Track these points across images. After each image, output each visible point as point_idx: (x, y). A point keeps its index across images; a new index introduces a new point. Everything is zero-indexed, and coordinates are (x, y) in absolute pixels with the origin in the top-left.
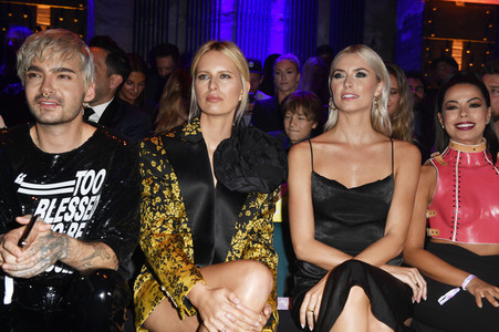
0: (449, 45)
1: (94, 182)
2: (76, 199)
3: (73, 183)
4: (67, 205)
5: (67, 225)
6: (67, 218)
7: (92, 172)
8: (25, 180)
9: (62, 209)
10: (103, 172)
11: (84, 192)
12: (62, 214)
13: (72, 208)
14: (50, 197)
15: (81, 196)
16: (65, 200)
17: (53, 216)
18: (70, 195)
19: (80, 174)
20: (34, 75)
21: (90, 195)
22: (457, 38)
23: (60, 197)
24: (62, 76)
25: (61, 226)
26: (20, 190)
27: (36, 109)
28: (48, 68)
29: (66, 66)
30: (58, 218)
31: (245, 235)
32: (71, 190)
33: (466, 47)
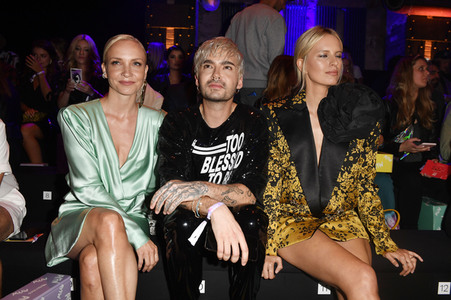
0: (423, 44)
1: (238, 142)
2: (228, 155)
3: (225, 145)
4: (223, 160)
5: (224, 173)
6: (224, 169)
7: (236, 136)
8: (196, 145)
9: (220, 163)
10: (242, 135)
11: (233, 150)
12: (220, 166)
13: (226, 162)
14: (212, 156)
15: (231, 153)
16: (221, 157)
17: (214, 167)
18: (224, 153)
19: (229, 138)
20: (208, 66)
21: (236, 152)
22: (428, 39)
23: (218, 155)
24: (227, 68)
25: (220, 174)
26: (194, 152)
27: (207, 90)
28: (218, 61)
29: (230, 60)
30: (218, 169)
31: (350, 176)
32: (224, 150)
33: (434, 45)
